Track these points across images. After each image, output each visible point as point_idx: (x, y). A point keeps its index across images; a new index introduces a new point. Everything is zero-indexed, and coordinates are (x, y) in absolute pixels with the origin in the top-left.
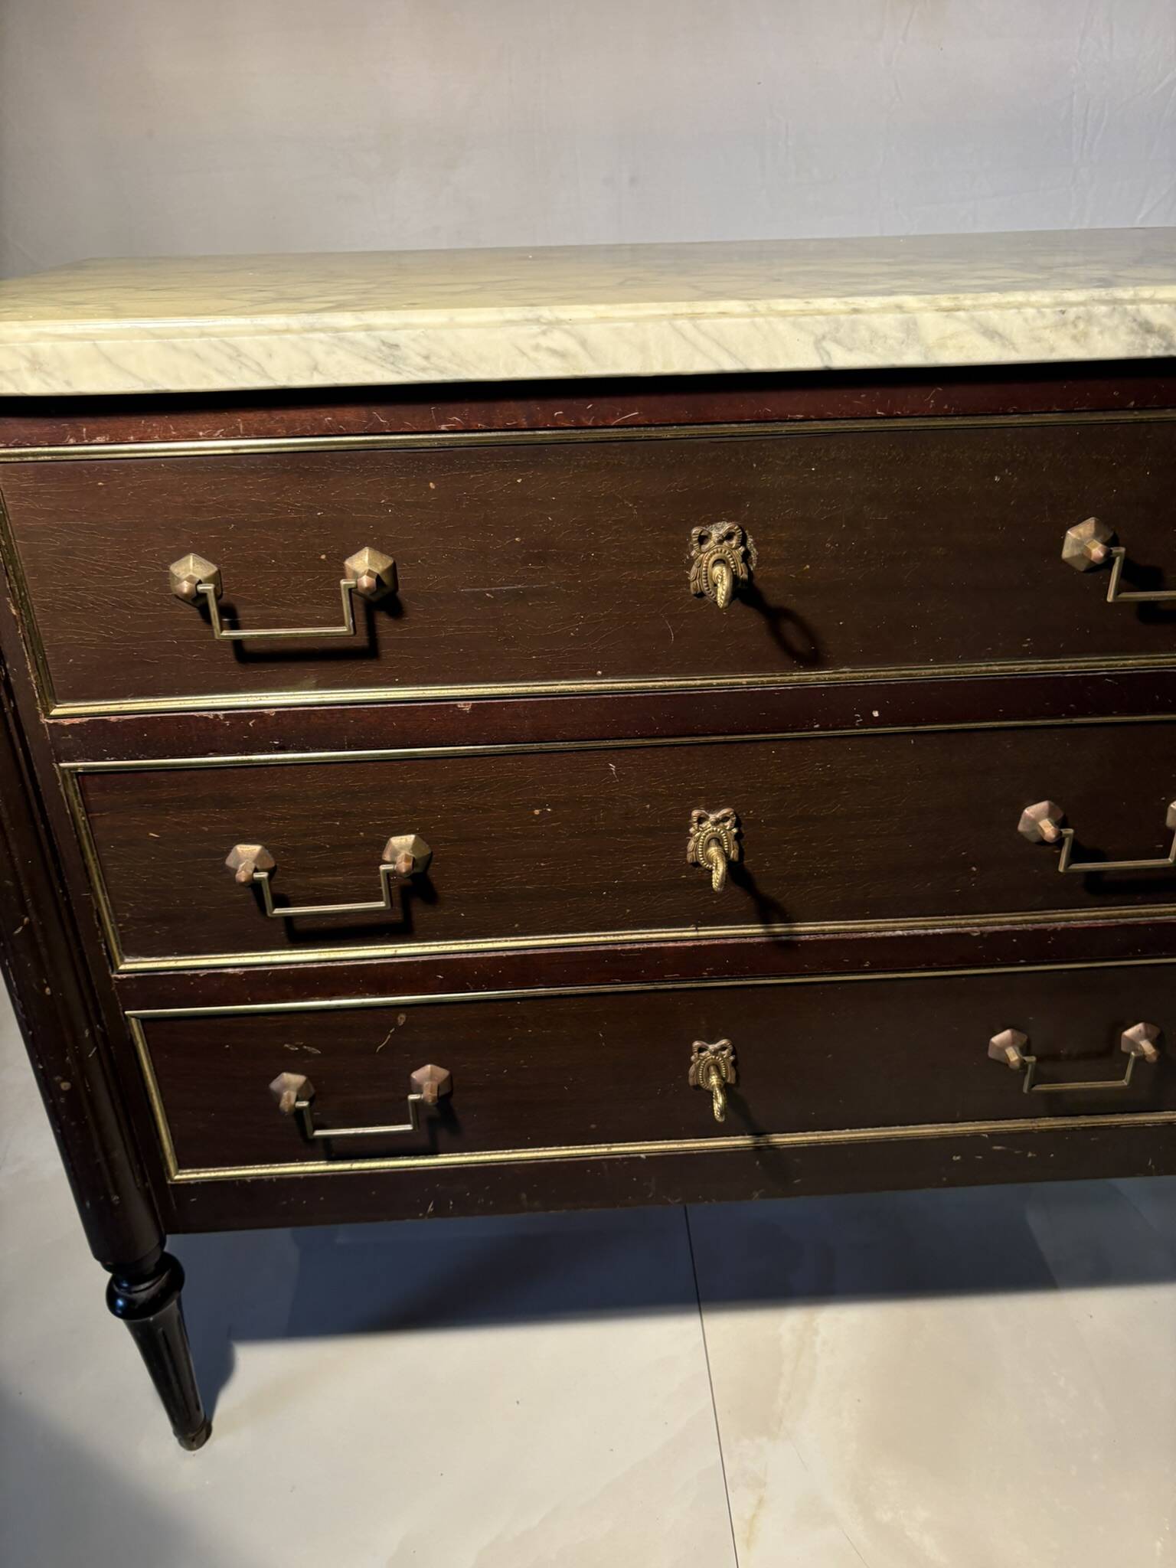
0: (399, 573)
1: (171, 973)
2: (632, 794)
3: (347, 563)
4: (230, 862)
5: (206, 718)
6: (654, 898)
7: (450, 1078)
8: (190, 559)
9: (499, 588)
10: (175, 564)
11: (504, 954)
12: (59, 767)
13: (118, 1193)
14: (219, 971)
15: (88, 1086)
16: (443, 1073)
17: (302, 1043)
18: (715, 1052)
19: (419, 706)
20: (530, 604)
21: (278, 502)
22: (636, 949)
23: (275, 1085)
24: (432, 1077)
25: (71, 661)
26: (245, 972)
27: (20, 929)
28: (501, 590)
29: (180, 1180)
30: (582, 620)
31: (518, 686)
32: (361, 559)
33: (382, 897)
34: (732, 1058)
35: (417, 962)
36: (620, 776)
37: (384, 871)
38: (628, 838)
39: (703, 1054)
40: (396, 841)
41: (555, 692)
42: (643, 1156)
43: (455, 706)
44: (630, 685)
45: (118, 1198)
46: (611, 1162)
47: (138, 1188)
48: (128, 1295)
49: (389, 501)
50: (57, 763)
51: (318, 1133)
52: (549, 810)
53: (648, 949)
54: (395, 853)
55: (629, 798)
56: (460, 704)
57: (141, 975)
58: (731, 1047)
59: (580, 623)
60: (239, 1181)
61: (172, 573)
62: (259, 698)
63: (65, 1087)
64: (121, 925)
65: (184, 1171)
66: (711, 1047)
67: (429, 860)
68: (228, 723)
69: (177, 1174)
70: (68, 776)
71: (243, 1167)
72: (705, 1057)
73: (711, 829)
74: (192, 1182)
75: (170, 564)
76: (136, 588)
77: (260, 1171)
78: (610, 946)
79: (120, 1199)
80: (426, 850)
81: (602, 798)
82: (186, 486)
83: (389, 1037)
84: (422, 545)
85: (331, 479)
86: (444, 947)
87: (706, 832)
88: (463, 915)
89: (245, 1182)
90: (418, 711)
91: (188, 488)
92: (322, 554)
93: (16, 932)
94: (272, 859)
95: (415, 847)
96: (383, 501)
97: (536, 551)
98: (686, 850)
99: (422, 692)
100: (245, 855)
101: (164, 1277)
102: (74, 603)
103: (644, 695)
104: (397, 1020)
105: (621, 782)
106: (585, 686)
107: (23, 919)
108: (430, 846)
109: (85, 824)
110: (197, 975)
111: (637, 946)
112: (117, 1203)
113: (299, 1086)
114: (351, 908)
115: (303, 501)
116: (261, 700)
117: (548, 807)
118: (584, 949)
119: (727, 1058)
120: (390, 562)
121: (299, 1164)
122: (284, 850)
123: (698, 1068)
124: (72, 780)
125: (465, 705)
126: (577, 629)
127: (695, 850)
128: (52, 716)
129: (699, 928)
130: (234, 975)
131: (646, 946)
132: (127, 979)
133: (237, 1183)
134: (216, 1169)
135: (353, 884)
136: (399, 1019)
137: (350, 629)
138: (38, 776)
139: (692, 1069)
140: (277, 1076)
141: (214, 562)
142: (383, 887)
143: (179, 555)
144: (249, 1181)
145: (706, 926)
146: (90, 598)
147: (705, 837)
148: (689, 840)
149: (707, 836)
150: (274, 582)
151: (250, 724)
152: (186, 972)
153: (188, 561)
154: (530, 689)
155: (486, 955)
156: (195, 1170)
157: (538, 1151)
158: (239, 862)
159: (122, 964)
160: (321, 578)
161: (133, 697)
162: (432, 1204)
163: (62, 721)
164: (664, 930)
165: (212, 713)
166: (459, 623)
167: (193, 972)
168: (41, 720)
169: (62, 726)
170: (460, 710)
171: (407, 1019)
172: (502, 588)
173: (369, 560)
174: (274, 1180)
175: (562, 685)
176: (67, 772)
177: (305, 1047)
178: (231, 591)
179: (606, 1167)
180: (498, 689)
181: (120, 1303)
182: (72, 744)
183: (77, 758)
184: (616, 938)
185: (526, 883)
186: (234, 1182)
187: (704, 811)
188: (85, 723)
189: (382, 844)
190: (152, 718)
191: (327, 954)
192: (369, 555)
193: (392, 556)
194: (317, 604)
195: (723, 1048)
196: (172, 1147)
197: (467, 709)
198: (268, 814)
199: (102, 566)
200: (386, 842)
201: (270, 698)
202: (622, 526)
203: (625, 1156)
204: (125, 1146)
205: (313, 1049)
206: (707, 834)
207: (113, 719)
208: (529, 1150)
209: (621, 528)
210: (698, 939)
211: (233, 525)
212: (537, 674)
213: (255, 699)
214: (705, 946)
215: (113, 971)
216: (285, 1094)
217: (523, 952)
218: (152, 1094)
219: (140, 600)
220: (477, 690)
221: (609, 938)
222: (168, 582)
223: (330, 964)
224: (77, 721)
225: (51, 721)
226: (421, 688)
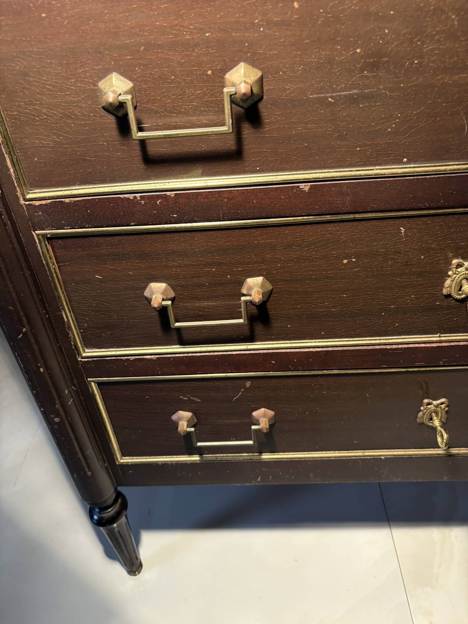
0: (265, 84)
1: (113, 358)
2: (413, 249)
3: (228, 76)
4: (147, 293)
5: (129, 199)
6: (415, 317)
7: (275, 416)
8: (112, 76)
9: (339, 94)
10: (103, 81)
11: (314, 350)
12: (36, 234)
13: (90, 471)
14: (141, 357)
15: (70, 419)
16: (271, 413)
17: (190, 396)
18: (437, 406)
19: (273, 188)
20: (361, 106)
21: (176, 25)
22: (400, 348)
23: (174, 417)
24: (264, 416)
25: (36, 159)
26: (157, 358)
27: (21, 335)
28: (340, 95)
29: (123, 463)
30: (399, 118)
31: (344, 171)
32: (238, 72)
33: (242, 316)
34: (447, 409)
35: (260, 354)
36: (406, 236)
37: (244, 301)
38: (405, 279)
39: (429, 406)
40: (250, 281)
41: (372, 175)
42: (383, 457)
43: (298, 186)
44: (427, 169)
45: (91, 473)
46: (364, 461)
47: (102, 467)
48: (100, 515)
49: (262, 20)
50: (34, 231)
51: (199, 444)
52: (354, 260)
53: (408, 348)
54: (250, 289)
55: (410, 251)
56: (302, 186)
57: (96, 359)
58: (447, 403)
59: (397, 120)
60: (155, 464)
61: (100, 89)
62: (163, 184)
63: (57, 420)
64: (82, 331)
65: (125, 458)
66: (435, 403)
67: (271, 293)
68: (143, 202)
69: (121, 459)
70: (42, 239)
71: (157, 457)
72: (430, 408)
73: (464, 272)
74: (130, 464)
75: (98, 82)
76: (75, 102)
77: (166, 459)
78: (382, 346)
79: (92, 474)
80: (269, 287)
81: (391, 251)
82: (107, 13)
83: (240, 393)
84: (284, 59)
85: (217, 3)
86: (277, 345)
87: (460, 274)
88: (289, 326)
89: (158, 464)
90: (271, 191)
91: (108, 15)
92: (209, 70)
93: (19, 337)
94: (173, 292)
95: (262, 286)
96: (256, 21)
97: (371, 60)
98: (443, 286)
99: (275, 177)
100: (156, 290)
101: (117, 506)
102: (34, 115)
103: (436, 176)
104: (245, 384)
105: (406, 240)
106: (394, 170)
107: (22, 329)
108: (272, 284)
109: (55, 270)
110: (129, 359)
111: (400, 346)
112: (91, 475)
113: (188, 419)
114: (222, 323)
115: (195, 23)
116: (164, 185)
117: (353, 258)
118: (365, 348)
119: (444, 409)
120: (260, 74)
121: (187, 456)
122: (180, 286)
123: (424, 414)
124: (45, 242)
125: (305, 186)
126: (394, 126)
127: (450, 287)
128: (27, 199)
129: (441, 335)
130: (151, 359)
131: (406, 346)
132: (87, 361)
133: (154, 464)
134: (142, 457)
135: (222, 307)
136: (247, 384)
137: (229, 128)
138: (23, 240)
139: (420, 414)
140: (176, 412)
141: (130, 79)
142: (242, 309)
143: (105, 73)
144: (160, 464)
145: (446, 334)
146: (44, 111)
147: (459, 278)
148: (447, 280)
149: (461, 277)
150: (173, 95)
151: (158, 203)
152: (122, 358)
153: (111, 79)
154: (353, 173)
155: (302, 350)
156: (131, 458)
157: (322, 454)
158: (152, 294)
159: (84, 353)
160: (207, 90)
161: (80, 185)
162: (260, 477)
163: (34, 202)
164: (418, 336)
165: (132, 195)
166: (306, 123)
167: (126, 358)
168: (21, 202)
169: (35, 206)
170: (302, 191)
171: (251, 384)
172: (341, 93)
173: (244, 73)
174: (174, 464)
175: (377, 169)
176: (40, 237)
177: (192, 398)
178: (144, 103)
179: (360, 462)
180: (330, 174)
181: (96, 517)
182: (42, 218)
183: (46, 228)
184: (387, 341)
185: (332, 307)
186: (152, 464)
187: (461, 260)
188: (49, 203)
189: (241, 283)
190: (92, 199)
191: (206, 348)
192: (244, 68)
193: (260, 69)
194: (204, 111)
195: (442, 403)
196: (118, 446)
197: (307, 189)
198: (170, 264)
199: (50, 85)
200: (244, 282)
201: (170, 184)
202: (444, 35)
203: (372, 457)
204: (93, 448)
205: (196, 399)
206: (461, 276)
207: (67, 200)
208: (317, 452)
209: (441, 38)
210: (440, 342)
211: (143, 47)
212: (359, 162)
213: (160, 184)
214: (445, 346)
215: (79, 358)
216: (180, 423)
217: (326, 349)
218: (106, 421)
219: (79, 112)
220: (315, 174)
221: (382, 341)
222: (97, 97)
223: (207, 354)
224: (44, 202)
225: (27, 203)
226: (274, 174)
